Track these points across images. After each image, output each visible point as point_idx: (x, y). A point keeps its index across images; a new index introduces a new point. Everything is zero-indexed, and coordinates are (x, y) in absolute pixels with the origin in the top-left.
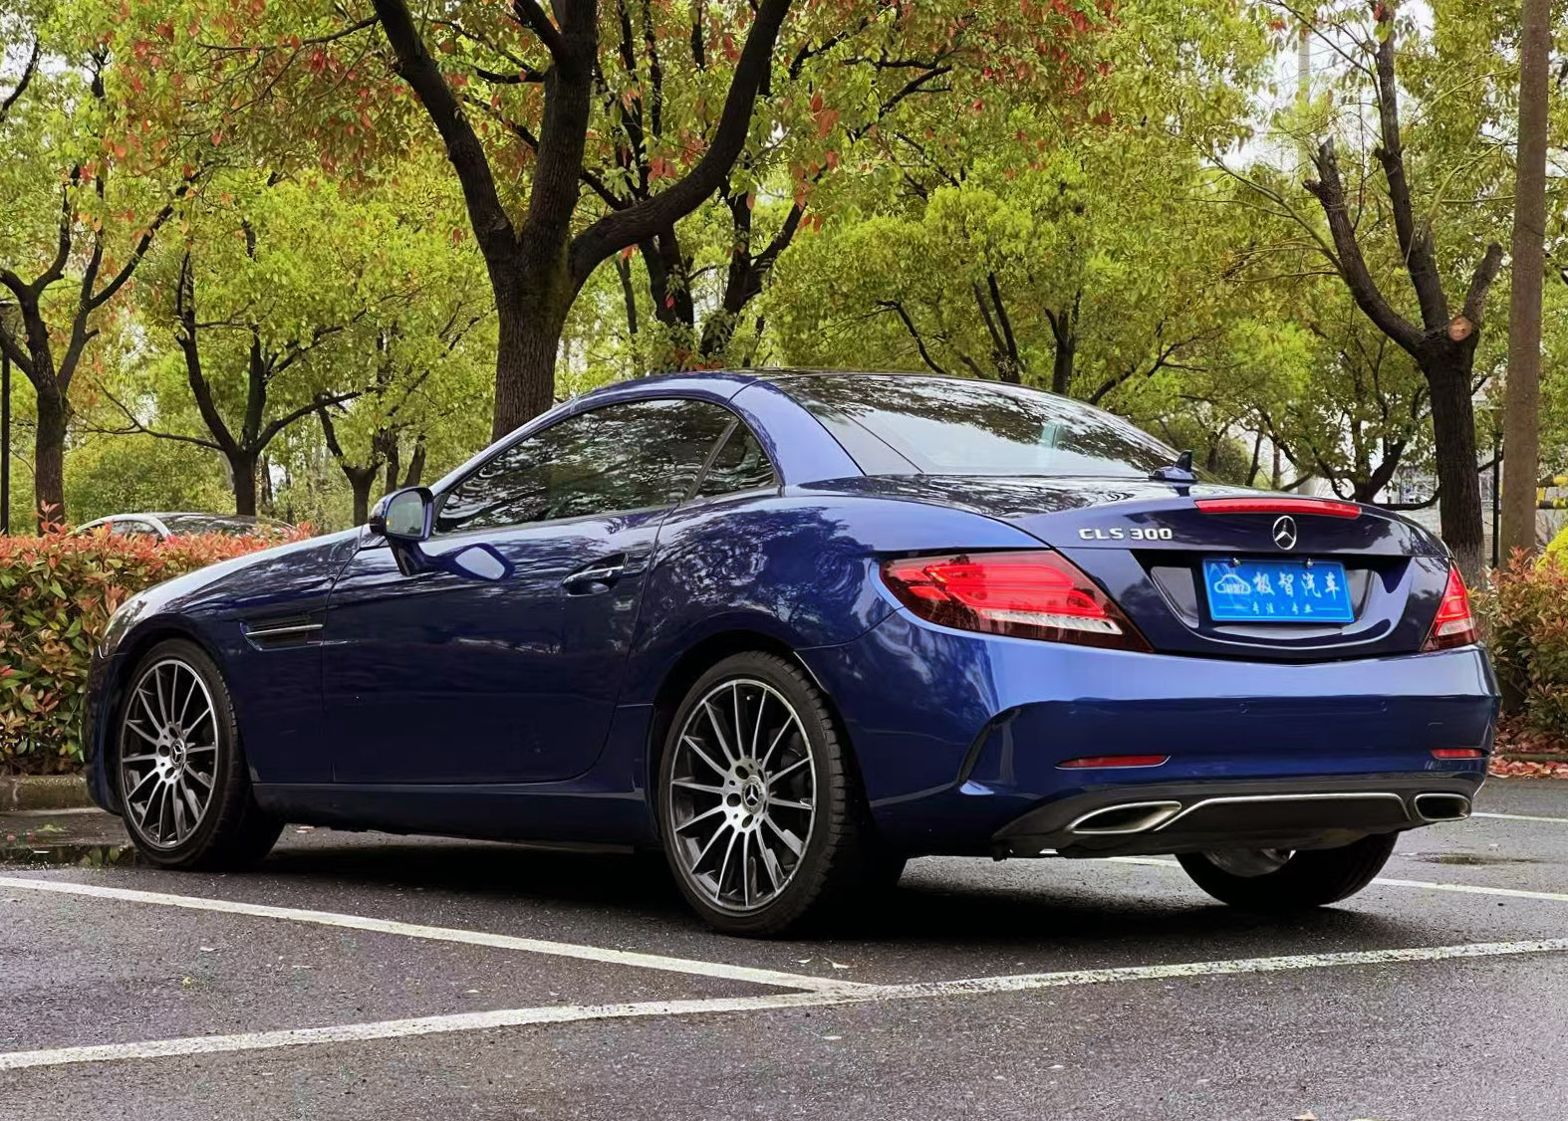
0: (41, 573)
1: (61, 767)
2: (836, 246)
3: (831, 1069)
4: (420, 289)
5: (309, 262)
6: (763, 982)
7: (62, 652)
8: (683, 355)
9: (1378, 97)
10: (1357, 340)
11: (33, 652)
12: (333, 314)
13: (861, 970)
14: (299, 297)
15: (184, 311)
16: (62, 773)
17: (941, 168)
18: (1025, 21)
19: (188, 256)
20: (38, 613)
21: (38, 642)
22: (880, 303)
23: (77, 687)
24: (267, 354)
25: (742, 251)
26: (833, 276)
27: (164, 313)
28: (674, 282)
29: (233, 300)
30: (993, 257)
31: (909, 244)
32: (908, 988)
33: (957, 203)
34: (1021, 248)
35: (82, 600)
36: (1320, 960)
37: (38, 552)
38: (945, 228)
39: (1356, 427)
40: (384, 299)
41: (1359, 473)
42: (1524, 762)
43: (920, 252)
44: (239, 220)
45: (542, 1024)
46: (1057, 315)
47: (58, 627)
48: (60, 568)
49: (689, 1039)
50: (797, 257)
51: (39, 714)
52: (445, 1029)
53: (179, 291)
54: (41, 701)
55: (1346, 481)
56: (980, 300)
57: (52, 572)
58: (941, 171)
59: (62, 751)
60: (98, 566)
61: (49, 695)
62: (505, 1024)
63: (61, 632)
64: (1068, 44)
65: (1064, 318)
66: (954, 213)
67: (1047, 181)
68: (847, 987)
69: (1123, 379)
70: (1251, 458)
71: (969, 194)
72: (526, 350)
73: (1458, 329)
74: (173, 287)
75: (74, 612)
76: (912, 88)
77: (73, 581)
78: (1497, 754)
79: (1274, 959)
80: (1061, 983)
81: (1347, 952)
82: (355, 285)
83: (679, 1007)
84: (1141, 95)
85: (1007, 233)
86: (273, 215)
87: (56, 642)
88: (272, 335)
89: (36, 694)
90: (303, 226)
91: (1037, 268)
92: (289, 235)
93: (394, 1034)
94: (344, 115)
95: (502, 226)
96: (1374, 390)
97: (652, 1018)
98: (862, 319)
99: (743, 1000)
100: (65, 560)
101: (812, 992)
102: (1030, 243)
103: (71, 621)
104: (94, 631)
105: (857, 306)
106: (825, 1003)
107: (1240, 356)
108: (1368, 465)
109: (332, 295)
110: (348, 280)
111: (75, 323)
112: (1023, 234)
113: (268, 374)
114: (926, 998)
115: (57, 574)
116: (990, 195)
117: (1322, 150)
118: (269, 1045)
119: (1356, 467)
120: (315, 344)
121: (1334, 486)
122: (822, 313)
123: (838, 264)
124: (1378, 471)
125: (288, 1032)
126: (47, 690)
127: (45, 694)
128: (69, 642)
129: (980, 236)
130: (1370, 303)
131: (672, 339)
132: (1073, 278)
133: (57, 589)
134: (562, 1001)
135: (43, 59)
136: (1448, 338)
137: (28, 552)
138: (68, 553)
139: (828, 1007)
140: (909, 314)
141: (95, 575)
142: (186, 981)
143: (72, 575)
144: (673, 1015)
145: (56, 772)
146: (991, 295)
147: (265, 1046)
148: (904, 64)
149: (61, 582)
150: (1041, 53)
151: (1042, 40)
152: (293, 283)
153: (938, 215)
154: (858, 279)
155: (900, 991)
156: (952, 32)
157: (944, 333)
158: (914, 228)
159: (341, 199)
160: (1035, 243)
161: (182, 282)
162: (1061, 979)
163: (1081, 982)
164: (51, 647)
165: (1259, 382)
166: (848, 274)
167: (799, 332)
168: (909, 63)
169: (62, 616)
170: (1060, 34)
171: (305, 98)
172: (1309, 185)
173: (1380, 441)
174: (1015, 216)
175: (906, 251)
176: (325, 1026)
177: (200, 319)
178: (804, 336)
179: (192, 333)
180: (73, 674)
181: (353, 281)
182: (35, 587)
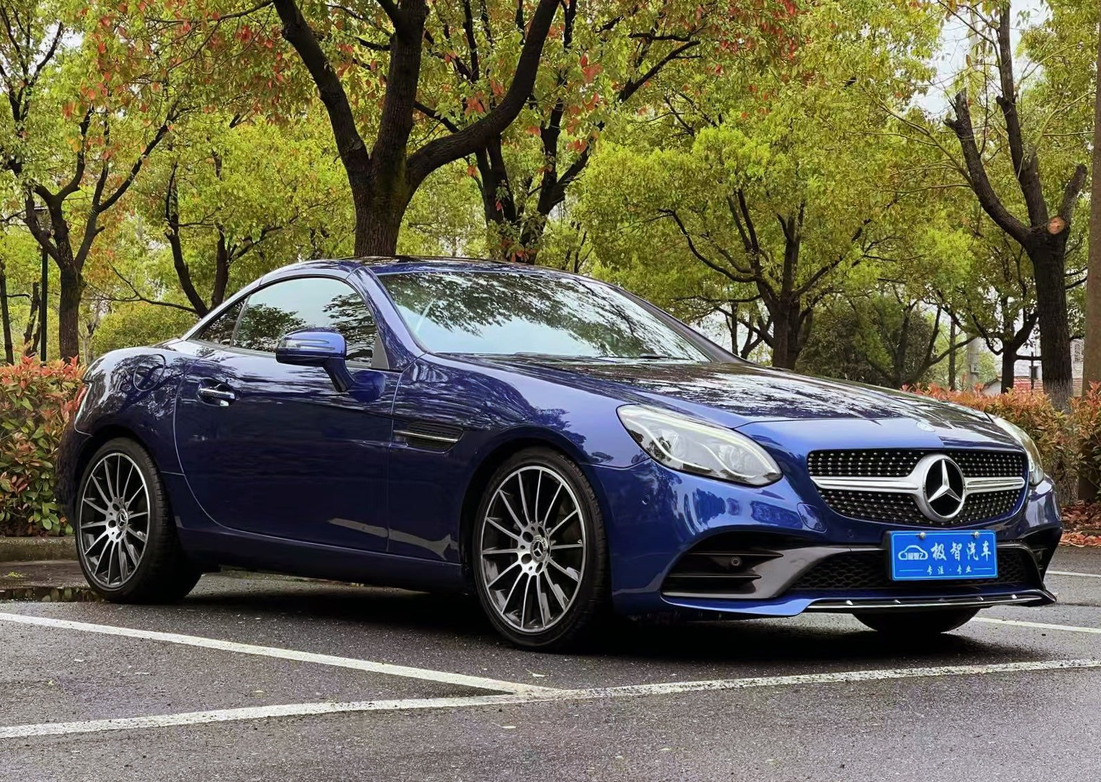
0: (15, 392)
1: (30, 531)
2: (630, 170)
3: (497, 750)
4: (337, 200)
5: (260, 182)
6: (477, 686)
7: (30, 449)
8: (508, 244)
9: (998, 59)
10: (1005, 240)
11: (9, 449)
12: (275, 218)
13: (556, 678)
14: (251, 206)
15: (171, 215)
16: (31, 535)
17: (705, 116)
18: (752, 7)
19: (173, 176)
20: (13, 421)
21: (12, 441)
22: (661, 211)
23: (41, 474)
24: (229, 245)
25: (550, 170)
26: (627, 192)
27: (157, 216)
28: (501, 192)
29: (204, 208)
30: (741, 177)
31: (681, 169)
32: (583, 691)
33: (716, 138)
34: (762, 171)
35: (45, 412)
36: (896, 673)
37: (13, 377)
38: (707, 158)
39: (1004, 301)
40: (312, 206)
41: (1006, 334)
42: (1097, 536)
43: (688, 172)
44: (209, 151)
45: (300, 715)
46: (787, 221)
47: (27, 431)
48: (27, 387)
49: (402, 726)
50: (601, 178)
51: (13, 493)
52: (226, 719)
53: (167, 201)
54: (14, 484)
55: (996, 339)
56: (732, 210)
57: (23, 390)
58: (706, 117)
59: (30, 520)
60: (58, 387)
61: (21, 480)
62: (272, 715)
63: (30, 435)
64: (782, 24)
65: (792, 223)
66: (714, 147)
67: (780, 124)
68: (537, 691)
69: (833, 265)
70: (933, 324)
71: (724, 132)
72: (375, 236)
73: (1055, 226)
74: (163, 198)
75: (38, 421)
76: (673, 55)
77: (39, 398)
78: (1078, 530)
79: (862, 672)
80: (698, 689)
81: (918, 668)
82: (292, 197)
83: (406, 704)
84: (826, 59)
85: (752, 160)
86: (233, 148)
87: (27, 441)
88: (233, 232)
89: (11, 479)
90: (254, 156)
91: (772, 186)
92: (244, 162)
93: (186, 723)
94: (264, 74)
95: (358, 147)
96: (1017, 275)
97: (385, 711)
98: (649, 221)
99: (457, 699)
100: (33, 383)
101: (511, 693)
102: (767, 168)
103: (37, 426)
104: (53, 434)
105: (644, 213)
106: (517, 702)
107: (921, 252)
108: (1013, 328)
109: (275, 204)
110: (286, 194)
111: (89, 222)
112: (764, 162)
113: (230, 259)
114: (594, 699)
115: (27, 393)
116: (740, 133)
117: (958, 98)
118: (89, 730)
119: (1004, 330)
120: (262, 239)
121: (988, 343)
122: (619, 217)
123: (630, 183)
124: (1019, 333)
125: (107, 721)
126: (19, 476)
127: (18, 478)
128: (35, 442)
129: (730, 163)
130: (991, 207)
131: (500, 233)
132: (798, 193)
133: (26, 403)
134: (323, 699)
135: (66, 35)
136: (1047, 231)
137: (7, 377)
138: (35, 378)
139: (520, 705)
140: (682, 219)
141: (54, 394)
142: (50, 683)
143: (38, 393)
144: (401, 710)
145: (26, 535)
146: (740, 204)
147: (86, 730)
148: (667, 38)
149: (30, 400)
150: (763, 30)
151: (764, 21)
152: (247, 195)
153: (701, 147)
154: (645, 194)
155: (577, 694)
156: (699, 16)
157: (708, 233)
158: (684, 157)
159: (282, 137)
160: (771, 168)
161: (169, 195)
162: (700, 686)
163: (715, 688)
164: (21, 445)
165: (934, 269)
166: (638, 190)
167: (603, 232)
168: (671, 37)
169: (30, 423)
170: (777, 16)
171: (238, 62)
172: (949, 123)
173: (1021, 311)
174: (757, 148)
175: (679, 174)
176: (138, 716)
177: (182, 221)
178: (607, 234)
179: (176, 231)
180: (37, 465)
181: (289, 194)
182: (11, 403)
